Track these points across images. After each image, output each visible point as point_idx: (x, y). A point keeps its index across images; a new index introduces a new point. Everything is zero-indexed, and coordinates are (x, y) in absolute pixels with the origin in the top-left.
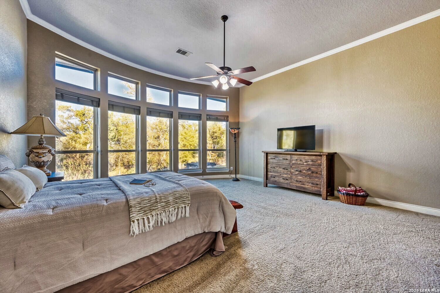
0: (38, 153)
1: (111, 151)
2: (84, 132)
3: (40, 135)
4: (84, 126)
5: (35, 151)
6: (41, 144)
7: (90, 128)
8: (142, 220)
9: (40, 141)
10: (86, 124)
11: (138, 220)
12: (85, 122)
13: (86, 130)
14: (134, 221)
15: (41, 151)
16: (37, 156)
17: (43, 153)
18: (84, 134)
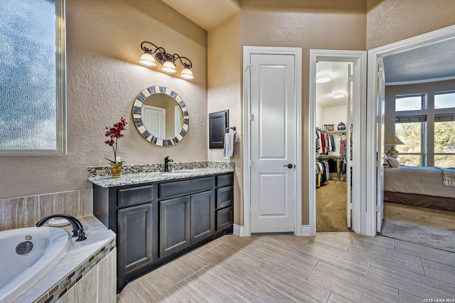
0: (392, 153)
1: (437, 154)
2: (405, 137)
3: (392, 145)
4: (406, 131)
5: (390, 152)
6: (392, 149)
7: (412, 133)
8: (451, 181)
9: (392, 147)
10: (408, 129)
11: (448, 180)
12: (406, 128)
13: (408, 135)
14: (445, 180)
15: (393, 152)
16: (391, 155)
17: (394, 153)
18: (406, 139)
